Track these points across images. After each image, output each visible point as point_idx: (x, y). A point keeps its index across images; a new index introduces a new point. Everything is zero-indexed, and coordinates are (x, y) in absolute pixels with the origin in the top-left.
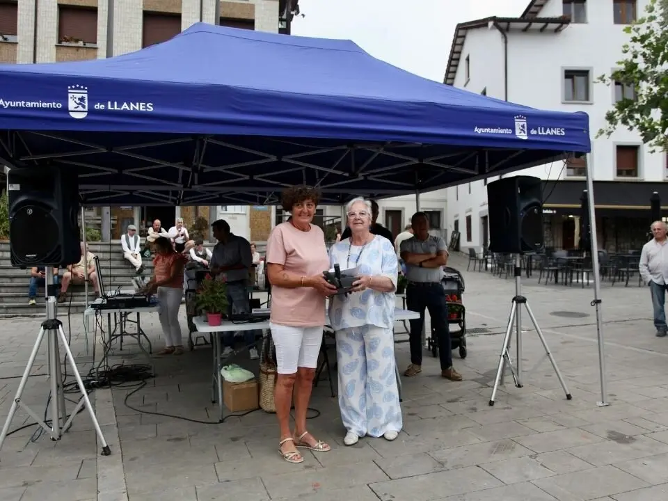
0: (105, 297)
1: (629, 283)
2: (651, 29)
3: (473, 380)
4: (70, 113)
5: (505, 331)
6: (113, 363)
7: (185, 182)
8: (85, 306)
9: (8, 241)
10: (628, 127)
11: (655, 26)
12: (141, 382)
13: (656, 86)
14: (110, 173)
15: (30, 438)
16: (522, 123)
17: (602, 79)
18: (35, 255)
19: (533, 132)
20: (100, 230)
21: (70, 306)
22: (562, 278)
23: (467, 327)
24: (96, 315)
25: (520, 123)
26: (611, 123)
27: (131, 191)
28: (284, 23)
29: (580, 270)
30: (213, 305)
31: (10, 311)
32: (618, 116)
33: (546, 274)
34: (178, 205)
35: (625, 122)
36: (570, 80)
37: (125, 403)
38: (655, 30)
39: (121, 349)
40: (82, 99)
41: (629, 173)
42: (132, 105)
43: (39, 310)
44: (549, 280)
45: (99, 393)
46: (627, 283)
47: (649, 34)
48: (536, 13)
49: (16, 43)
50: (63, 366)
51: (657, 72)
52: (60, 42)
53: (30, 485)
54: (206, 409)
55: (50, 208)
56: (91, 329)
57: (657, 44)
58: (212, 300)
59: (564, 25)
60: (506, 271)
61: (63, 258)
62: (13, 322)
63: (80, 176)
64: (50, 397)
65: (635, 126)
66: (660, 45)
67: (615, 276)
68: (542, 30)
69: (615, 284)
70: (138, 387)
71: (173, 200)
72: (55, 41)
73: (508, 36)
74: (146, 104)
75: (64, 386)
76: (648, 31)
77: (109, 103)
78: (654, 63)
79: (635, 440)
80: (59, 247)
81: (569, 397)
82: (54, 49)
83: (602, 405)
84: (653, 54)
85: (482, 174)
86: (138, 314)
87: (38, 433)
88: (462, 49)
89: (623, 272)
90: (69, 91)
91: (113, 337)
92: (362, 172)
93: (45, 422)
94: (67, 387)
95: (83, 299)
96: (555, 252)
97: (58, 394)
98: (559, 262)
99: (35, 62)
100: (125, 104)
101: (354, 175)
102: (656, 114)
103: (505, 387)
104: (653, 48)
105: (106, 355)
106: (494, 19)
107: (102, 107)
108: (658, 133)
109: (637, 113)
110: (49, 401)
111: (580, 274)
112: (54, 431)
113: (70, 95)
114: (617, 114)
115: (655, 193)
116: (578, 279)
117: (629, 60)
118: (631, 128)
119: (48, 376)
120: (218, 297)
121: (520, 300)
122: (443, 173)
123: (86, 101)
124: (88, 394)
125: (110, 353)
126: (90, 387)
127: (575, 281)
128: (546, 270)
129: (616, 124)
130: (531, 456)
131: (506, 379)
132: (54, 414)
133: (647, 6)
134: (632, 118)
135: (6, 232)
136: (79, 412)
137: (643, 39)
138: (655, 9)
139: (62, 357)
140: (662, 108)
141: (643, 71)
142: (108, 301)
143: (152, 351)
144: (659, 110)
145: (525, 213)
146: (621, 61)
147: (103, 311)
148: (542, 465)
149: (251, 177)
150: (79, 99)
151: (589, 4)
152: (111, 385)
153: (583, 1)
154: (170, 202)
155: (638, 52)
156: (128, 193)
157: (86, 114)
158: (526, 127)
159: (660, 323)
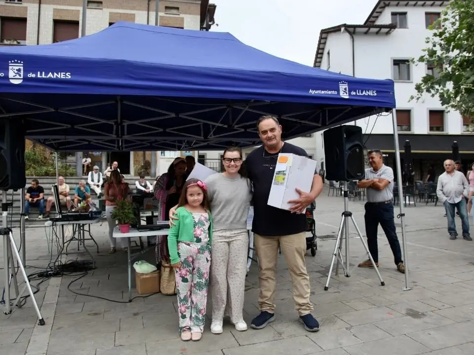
0: (61, 213)
1: (438, 204)
2: (445, 27)
3: (317, 272)
4: (10, 80)
6: (64, 260)
10: (431, 94)
11: (448, 25)
12: (83, 272)
14: (65, 127)
16: (344, 87)
17: (412, 61)
19: (353, 93)
23: (317, 234)
24: (53, 225)
25: (343, 87)
26: (419, 92)
28: (205, 29)
30: (122, 218)
32: (424, 87)
35: (428, 91)
36: (397, 67)
37: (68, 287)
38: (448, 28)
39: (79, 250)
40: (19, 70)
41: (438, 129)
42: (55, 74)
46: (436, 204)
47: (445, 31)
48: (374, 22)
49: (25, 45)
51: (449, 57)
54: (123, 292)
57: (450, 38)
58: (122, 214)
59: (392, 30)
60: (354, 196)
61: (10, 184)
65: (436, 94)
66: (452, 38)
67: (428, 199)
68: (377, 33)
69: (428, 204)
70: (81, 276)
73: (354, 37)
74: (66, 73)
77: (39, 73)
78: (448, 51)
79: (426, 315)
81: (383, 284)
83: (405, 289)
84: (446, 44)
85: (324, 126)
86: (89, 225)
88: (324, 46)
90: (10, 64)
91: (66, 241)
92: (236, 124)
100: (50, 73)
101: (231, 127)
102: (450, 85)
103: (339, 277)
104: (447, 40)
106: (345, 25)
107: (34, 76)
109: (437, 85)
112: (7, 308)
113: (10, 67)
114: (423, 85)
115: (455, 142)
117: (431, 48)
118: (433, 96)
120: (126, 213)
121: (347, 214)
122: (299, 125)
123: (22, 72)
126: (48, 276)
129: (422, 92)
130: (347, 329)
134: (433, 88)
137: (441, 35)
138: (448, 14)
140: (453, 81)
141: (440, 55)
142: (62, 216)
143: (99, 251)
144: (452, 82)
145: (349, 152)
146: (425, 49)
147: (57, 223)
148: (353, 335)
149: (165, 130)
150: (17, 70)
151: (409, 16)
152: (63, 275)
153: (405, 14)
154: (116, 149)
155: (436, 43)
156: (87, 143)
157: (22, 80)
158: (347, 89)
159: (452, 230)
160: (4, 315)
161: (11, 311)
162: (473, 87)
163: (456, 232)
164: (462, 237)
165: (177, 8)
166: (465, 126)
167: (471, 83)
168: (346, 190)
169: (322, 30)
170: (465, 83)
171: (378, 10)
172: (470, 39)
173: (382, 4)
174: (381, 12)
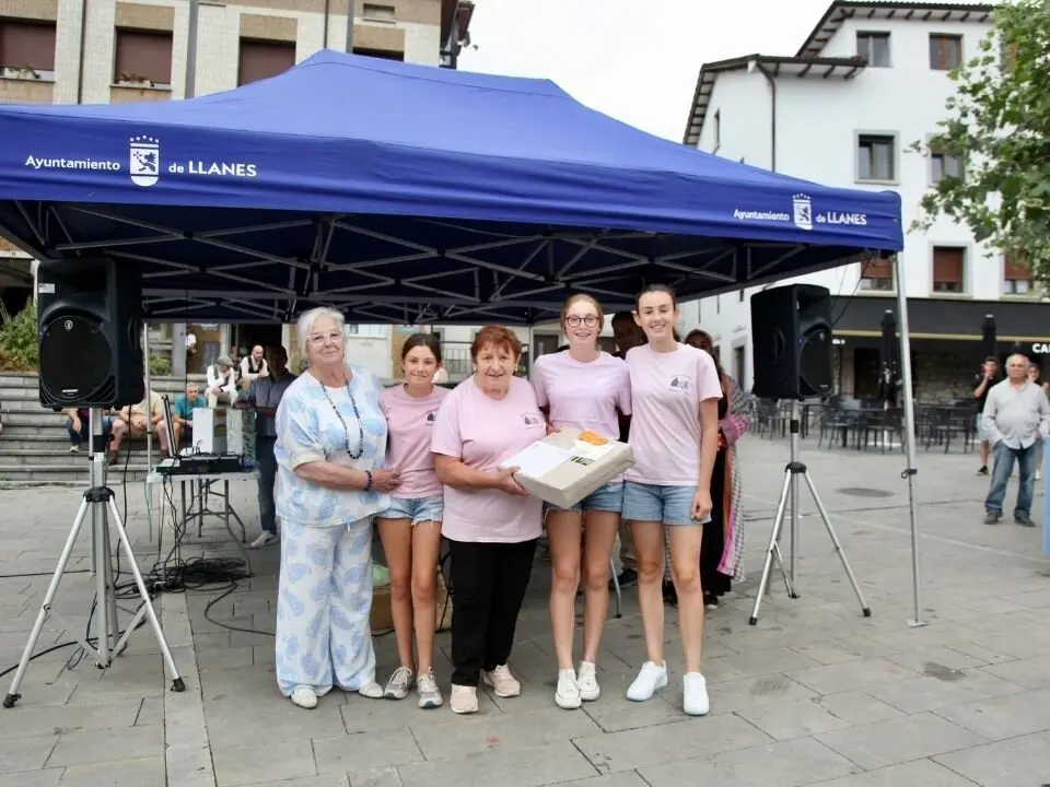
0: (178, 457)
1: (951, 448)
2: (987, 75)
4: (132, 178)
5: (773, 515)
6: (189, 555)
7: (299, 288)
8: (147, 471)
9: (36, 373)
10: (954, 218)
11: (993, 71)
12: (229, 584)
13: (993, 158)
14: (187, 272)
15: (65, 663)
16: (804, 206)
17: (916, 146)
18: (75, 391)
19: (820, 219)
20: (170, 359)
21: (125, 471)
22: (854, 439)
24: (164, 483)
25: (801, 205)
26: (929, 212)
27: (218, 300)
28: (448, 58)
29: (879, 427)
31: (35, 476)
32: (940, 202)
33: (829, 432)
34: (288, 322)
35: (948, 210)
36: (866, 150)
37: (206, 615)
38: (992, 77)
39: (200, 536)
40: (150, 157)
41: (951, 287)
42: (225, 167)
43: (80, 475)
44: (834, 441)
45: (167, 599)
46: (947, 448)
47: (985, 82)
48: (818, 50)
49: (52, 83)
50: (114, 560)
51: (994, 139)
52: (116, 80)
53: (66, 733)
55: (99, 320)
56: (155, 505)
57: (996, 98)
59: (859, 69)
61: (116, 397)
62: (40, 493)
63: (145, 276)
64: (95, 603)
65: (963, 217)
66: (999, 99)
67: (930, 437)
68: (826, 75)
69: (930, 448)
70: (225, 591)
71: (279, 315)
72: (109, 81)
73: (776, 82)
74: (247, 164)
75: (117, 588)
76: (983, 79)
77: (191, 163)
78: (992, 126)
79: (966, 675)
80: (113, 378)
81: (867, 613)
82: (108, 91)
83: (916, 624)
84: (991, 112)
85: (742, 282)
86: (227, 483)
87: (77, 657)
88: (708, 100)
89: (941, 431)
90: (132, 145)
91: (188, 517)
92: (564, 275)
93: (88, 640)
94: (120, 589)
95: (144, 460)
96: (843, 400)
97: (106, 601)
98: (849, 414)
99: (79, 102)
100: (215, 165)
101: (551, 280)
102: (994, 201)
103: (771, 598)
104: (991, 104)
105: (178, 545)
106: (756, 57)
107: (181, 169)
108: (995, 229)
109: (967, 197)
110: (93, 609)
111: (879, 434)
112: (101, 653)
113: (133, 151)
114: (938, 198)
115: (989, 316)
116: (876, 440)
117: (955, 120)
118: (958, 220)
119: (91, 573)
121: (797, 468)
122: (683, 278)
123: (157, 160)
124: (152, 599)
125: (183, 540)
126: (154, 591)
127: (871, 443)
128: (829, 427)
129: (936, 213)
130: (813, 699)
131: (774, 586)
132: (100, 629)
133: (981, 42)
134: (959, 204)
135: (32, 360)
136: (137, 627)
137: (975, 89)
138: (993, 46)
139: (114, 545)
140: (1003, 192)
141: (974, 136)
142: (181, 462)
143: (247, 539)
144: (1000, 194)
145: (806, 340)
146: (944, 120)
147: (173, 477)
148: (829, 712)
149: (398, 282)
150: (146, 157)
151: (894, 40)
152: (185, 588)
153: (886, 35)
154: (275, 318)
155: (968, 109)
156: (213, 304)
157: (156, 179)
158: (809, 211)
159: (993, 505)
160: (97, 668)
161: (110, 662)
162: (1045, 205)
163: (1000, 510)
164: (1013, 518)
165: (391, 9)
166: (1009, 283)
167: (1041, 197)
168: (795, 418)
169: (705, 66)
170: (1027, 195)
171: (828, 25)
172: (1039, 104)
173: (837, 13)
174: (833, 31)
